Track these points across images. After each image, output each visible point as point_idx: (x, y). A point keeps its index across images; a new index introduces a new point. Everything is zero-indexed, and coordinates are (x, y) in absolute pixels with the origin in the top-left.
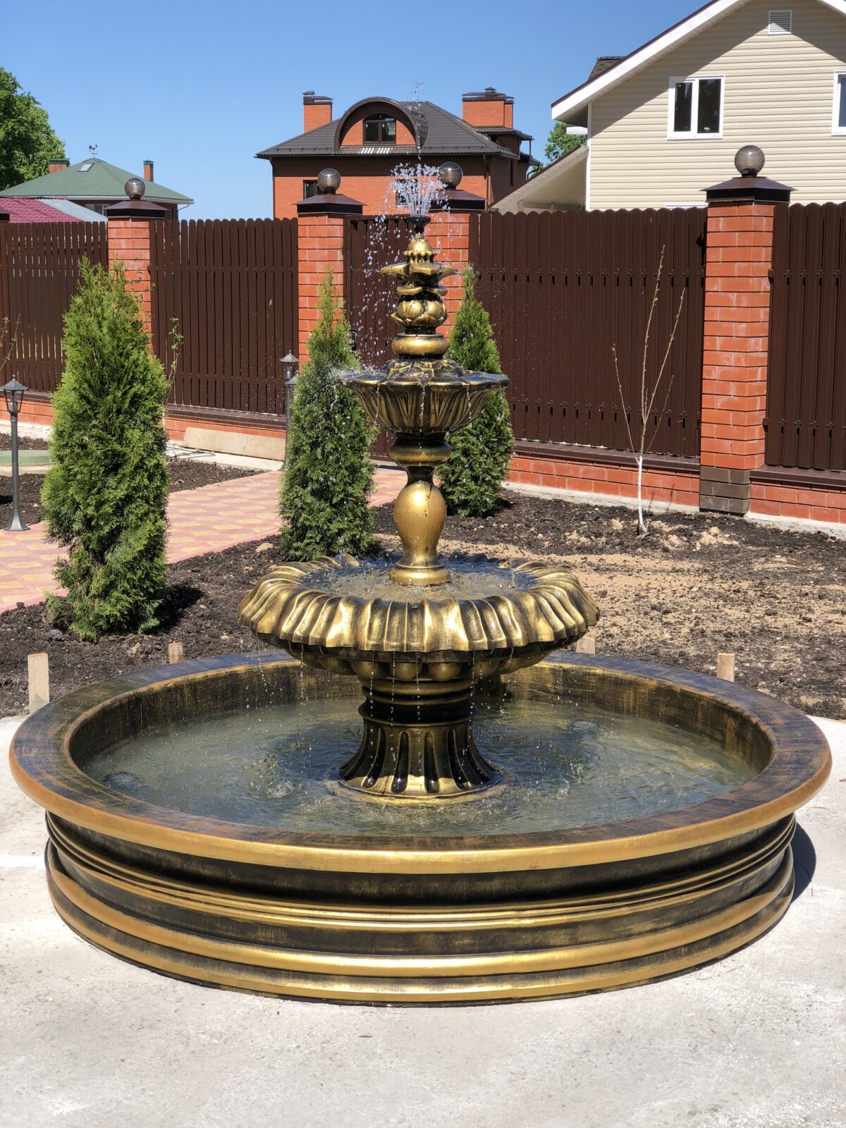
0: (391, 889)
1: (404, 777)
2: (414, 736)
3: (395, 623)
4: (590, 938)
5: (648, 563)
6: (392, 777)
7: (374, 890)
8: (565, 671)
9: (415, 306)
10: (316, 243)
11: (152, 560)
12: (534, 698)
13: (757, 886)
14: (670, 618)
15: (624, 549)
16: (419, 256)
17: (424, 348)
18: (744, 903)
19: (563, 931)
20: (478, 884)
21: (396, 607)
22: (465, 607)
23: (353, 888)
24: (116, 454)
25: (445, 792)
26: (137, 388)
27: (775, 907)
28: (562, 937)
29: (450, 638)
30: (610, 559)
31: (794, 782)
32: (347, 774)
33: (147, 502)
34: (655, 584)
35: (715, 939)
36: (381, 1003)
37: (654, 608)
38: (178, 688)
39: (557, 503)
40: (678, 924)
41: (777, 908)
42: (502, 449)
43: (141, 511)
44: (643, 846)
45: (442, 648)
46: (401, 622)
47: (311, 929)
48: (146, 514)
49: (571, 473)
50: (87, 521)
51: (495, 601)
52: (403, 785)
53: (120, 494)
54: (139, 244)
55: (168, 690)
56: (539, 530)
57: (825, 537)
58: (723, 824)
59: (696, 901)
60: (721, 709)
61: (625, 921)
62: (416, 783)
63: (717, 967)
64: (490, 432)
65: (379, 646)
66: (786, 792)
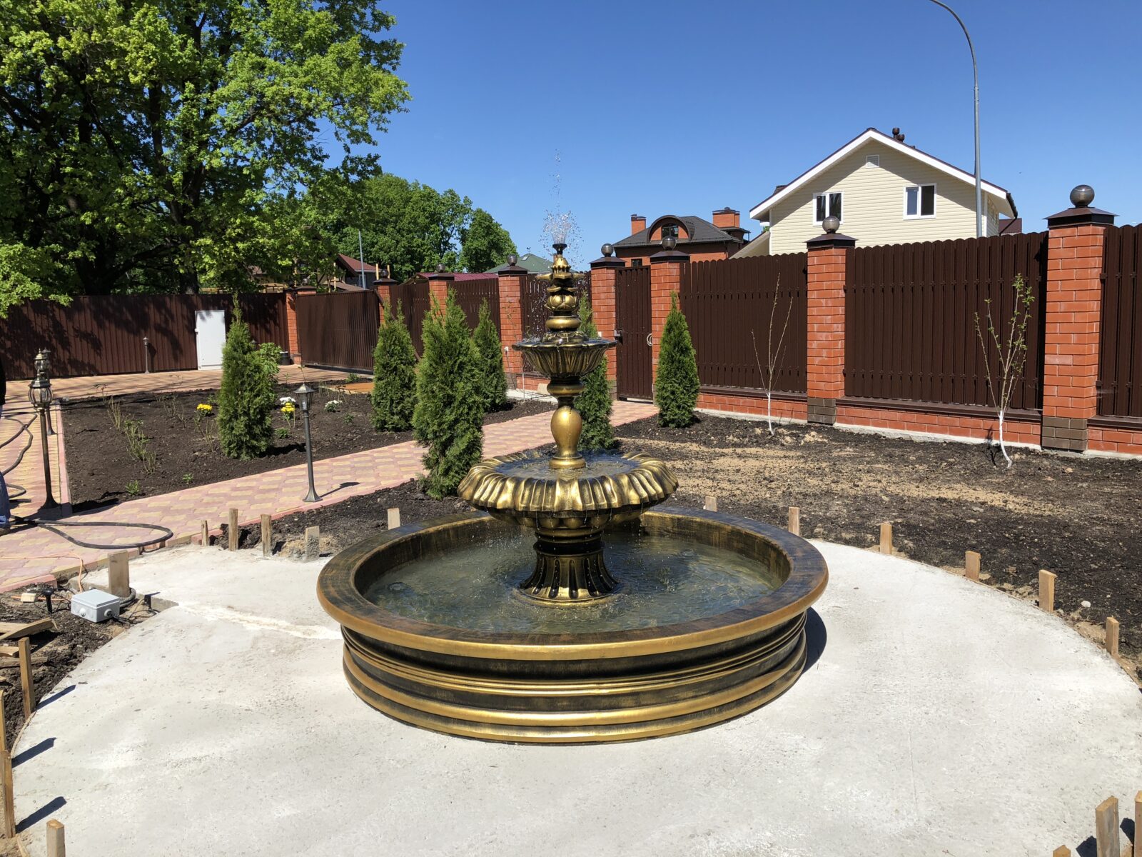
0: (515, 668)
1: (557, 588)
2: (563, 562)
3: (538, 493)
4: (649, 702)
5: (771, 452)
6: (550, 588)
7: (505, 668)
8: (678, 519)
9: (557, 299)
10: (600, 283)
11: (471, 454)
12: (661, 535)
13: (772, 665)
14: (773, 485)
15: (758, 445)
16: (559, 268)
17: (563, 324)
18: (762, 677)
19: (630, 698)
20: (571, 665)
21: (540, 483)
22: (582, 484)
23: (492, 667)
24: (449, 396)
25: (582, 598)
26: (462, 358)
27: (786, 678)
28: (630, 701)
29: (571, 501)
30: (748, 450)
31: (794, 598)
32: (525, 586)
33: (468, 422)
34: (770, 465)
35: (739, 702)
36: (511, 742)
37: (765, 479)
38: (445, 530)
39: (729, 420)
40: (713, 692)
41: (788, 680)
42: (693, 390)
43: (463, 428)
44: (678, 642)
45: (567, 509)
46: (542, 493)
47: (467, 692)
48: (468, 429)
49: (736, 403)
50: (434, 433)
51: (603, 479)
52: (556, 593)
53: (452, 417)
54: (514, 289)
55: (439, 532)
56: (713, 435)
57: (880, 436)
58: (737, 627)
59: (724, 677)
60: (767, 545)
61: (673, 691)
62: (564, 592)
63: (741, 720)
64: (686, 382)
65: (527, 507)
66: (787, 604)
